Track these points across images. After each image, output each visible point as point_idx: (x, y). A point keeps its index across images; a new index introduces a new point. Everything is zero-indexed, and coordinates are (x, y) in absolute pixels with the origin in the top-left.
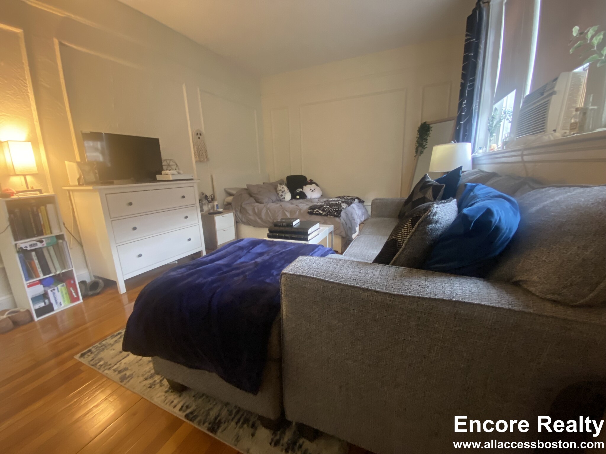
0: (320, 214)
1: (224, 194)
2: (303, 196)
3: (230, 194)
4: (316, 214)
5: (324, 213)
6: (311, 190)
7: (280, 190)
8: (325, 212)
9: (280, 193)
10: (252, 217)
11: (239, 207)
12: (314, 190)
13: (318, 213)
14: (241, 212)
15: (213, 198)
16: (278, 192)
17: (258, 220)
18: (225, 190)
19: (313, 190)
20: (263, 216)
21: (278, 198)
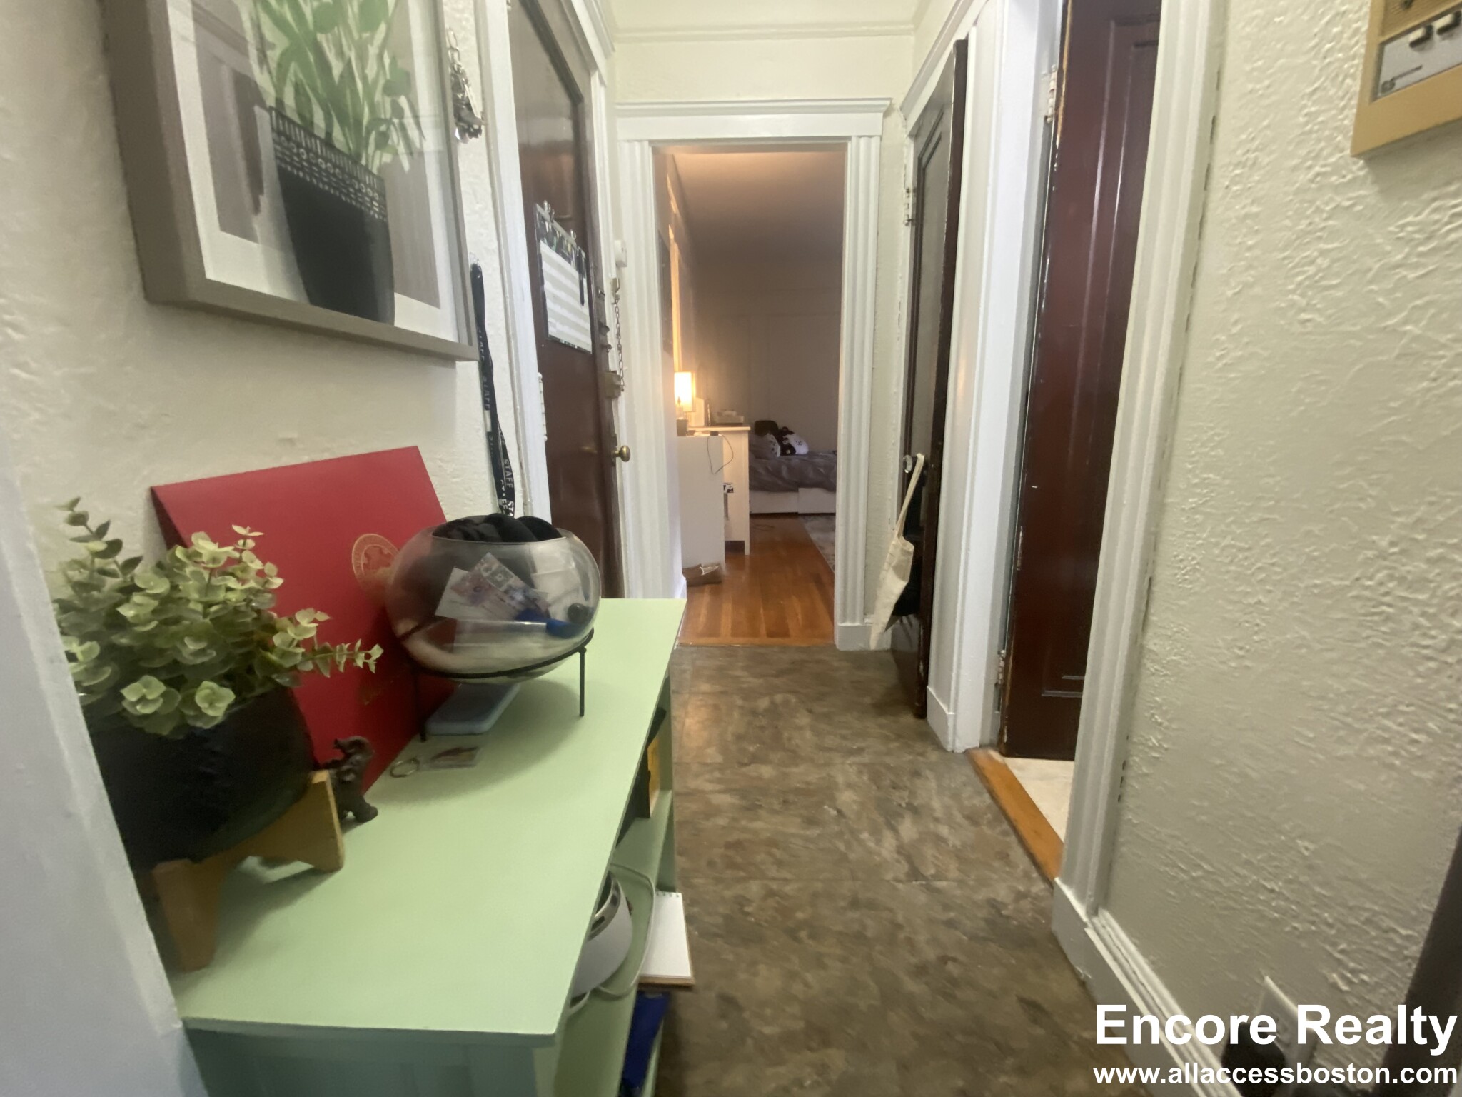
6: (796, 441)
19: (799, 442)
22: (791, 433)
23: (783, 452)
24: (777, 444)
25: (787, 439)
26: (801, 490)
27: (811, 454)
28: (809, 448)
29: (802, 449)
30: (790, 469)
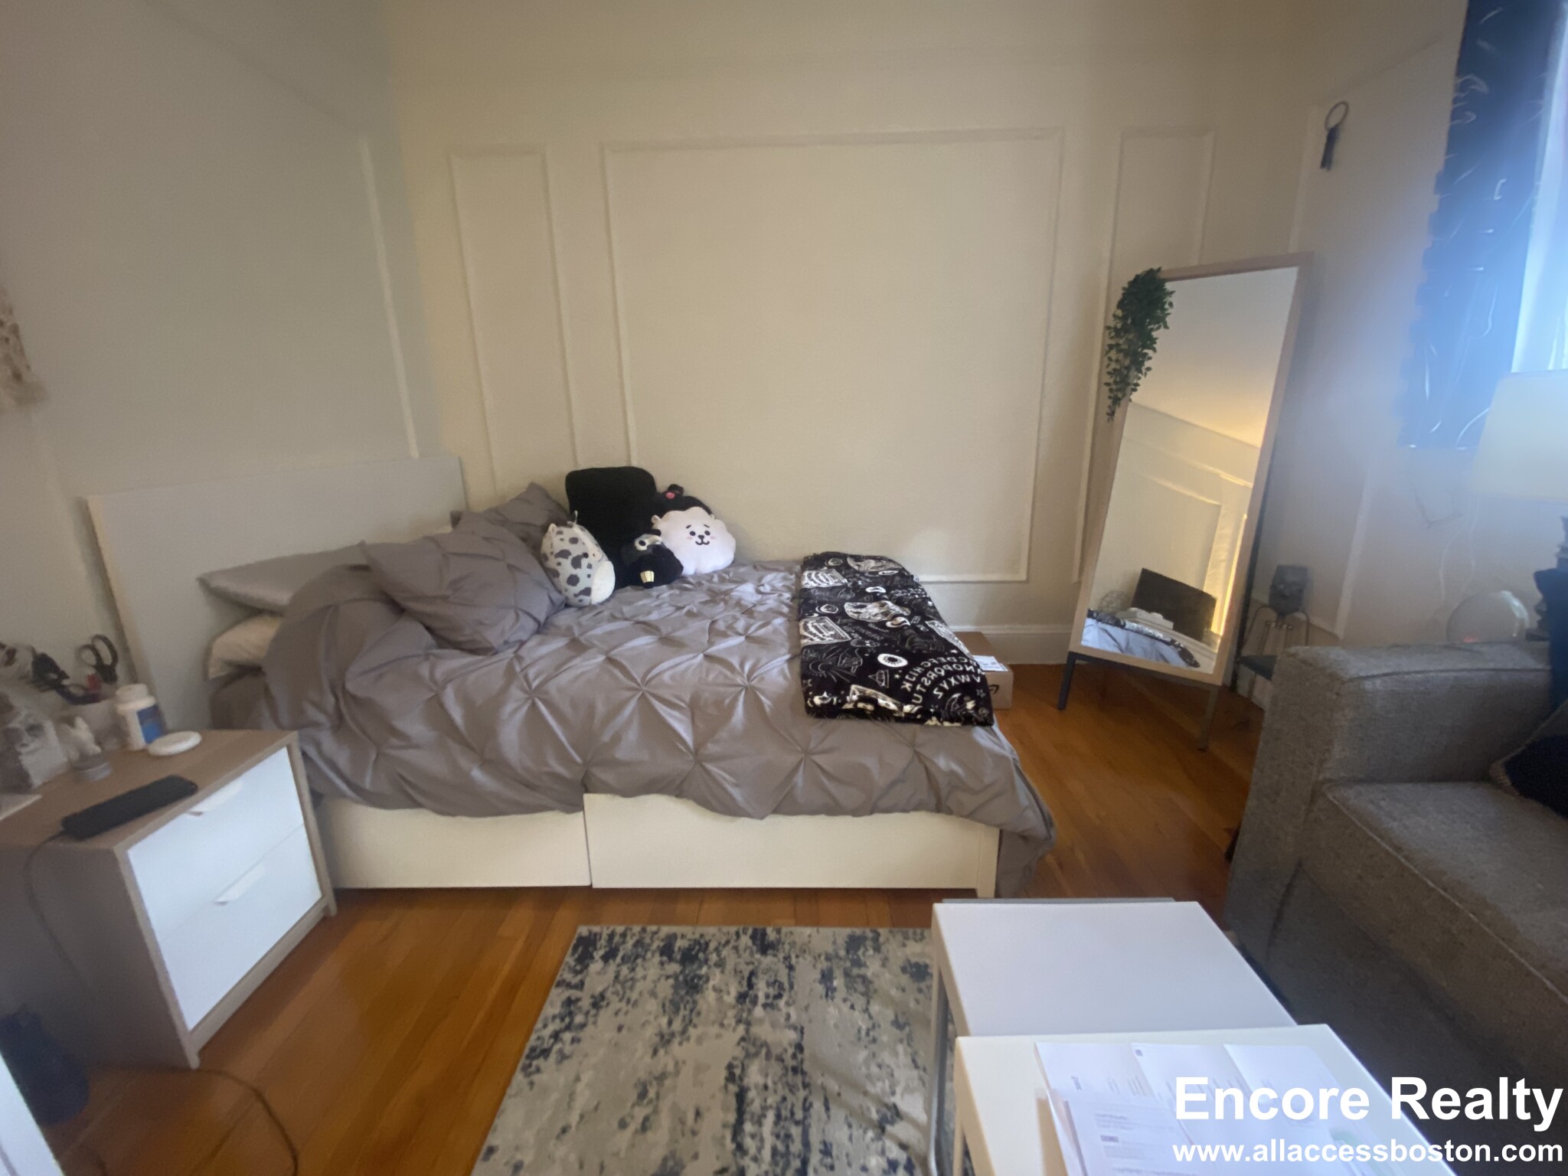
0: (881, 714)
1: (201, 615)
2: (667, 566)
3: (250, 611)
4: (858, 714)
5: (907, 708)
6: (693, 533)
7: (564, 554)
8: (908, 702)
9: (566, 568)
10: (428, 761)
11: (331, 700)
12: (708, 533)
13: (870, 707)
14: (339, 724)
15: (108, 660)
16: (552, 563)
17: (477, 774)
18: (204, 583)
19: (701, 537)
20: (510, 736)
21: (555, 596)
23: (627, 577)
24: (597, 555)
25: (655, 531)
26: (590, 801)
28: (738, 549)
29: (707, 558)
30: (538, 714)
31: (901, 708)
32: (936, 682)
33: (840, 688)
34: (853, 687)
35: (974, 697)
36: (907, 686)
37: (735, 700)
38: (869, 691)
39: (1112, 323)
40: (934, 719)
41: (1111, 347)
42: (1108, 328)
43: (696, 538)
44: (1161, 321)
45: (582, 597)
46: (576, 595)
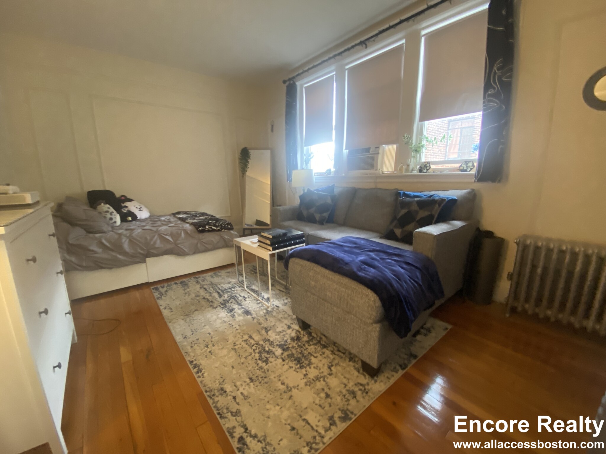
2: (133, 216)
4: (209, 230)
6: (137, 208)
7: (107, 212)
9: (109, 216)
10: (103, 256)
16: (104, 214)
19: (140, 209)
22: (130, 200)
23: (124, 219)
24: (115, 212)
25: (126, 207)
26: (148, 260)
27: (153, 219)
28: (150, 212)
29: (143, 214)
30: (132, 241)
31: (217, 228)
32: (222, 224)
33: (204, 226)
34: (207, 226)
35: (230, 225)
36: (217, 225)
37: (181, 233)
38: (210, 226)
39: (240, 157)
40: (223, 230)
41: (240, 162)
42: (239, 158)
43: (138, 209)
44: (249, 158)
45: (113, 224)
46: (112, 223)
